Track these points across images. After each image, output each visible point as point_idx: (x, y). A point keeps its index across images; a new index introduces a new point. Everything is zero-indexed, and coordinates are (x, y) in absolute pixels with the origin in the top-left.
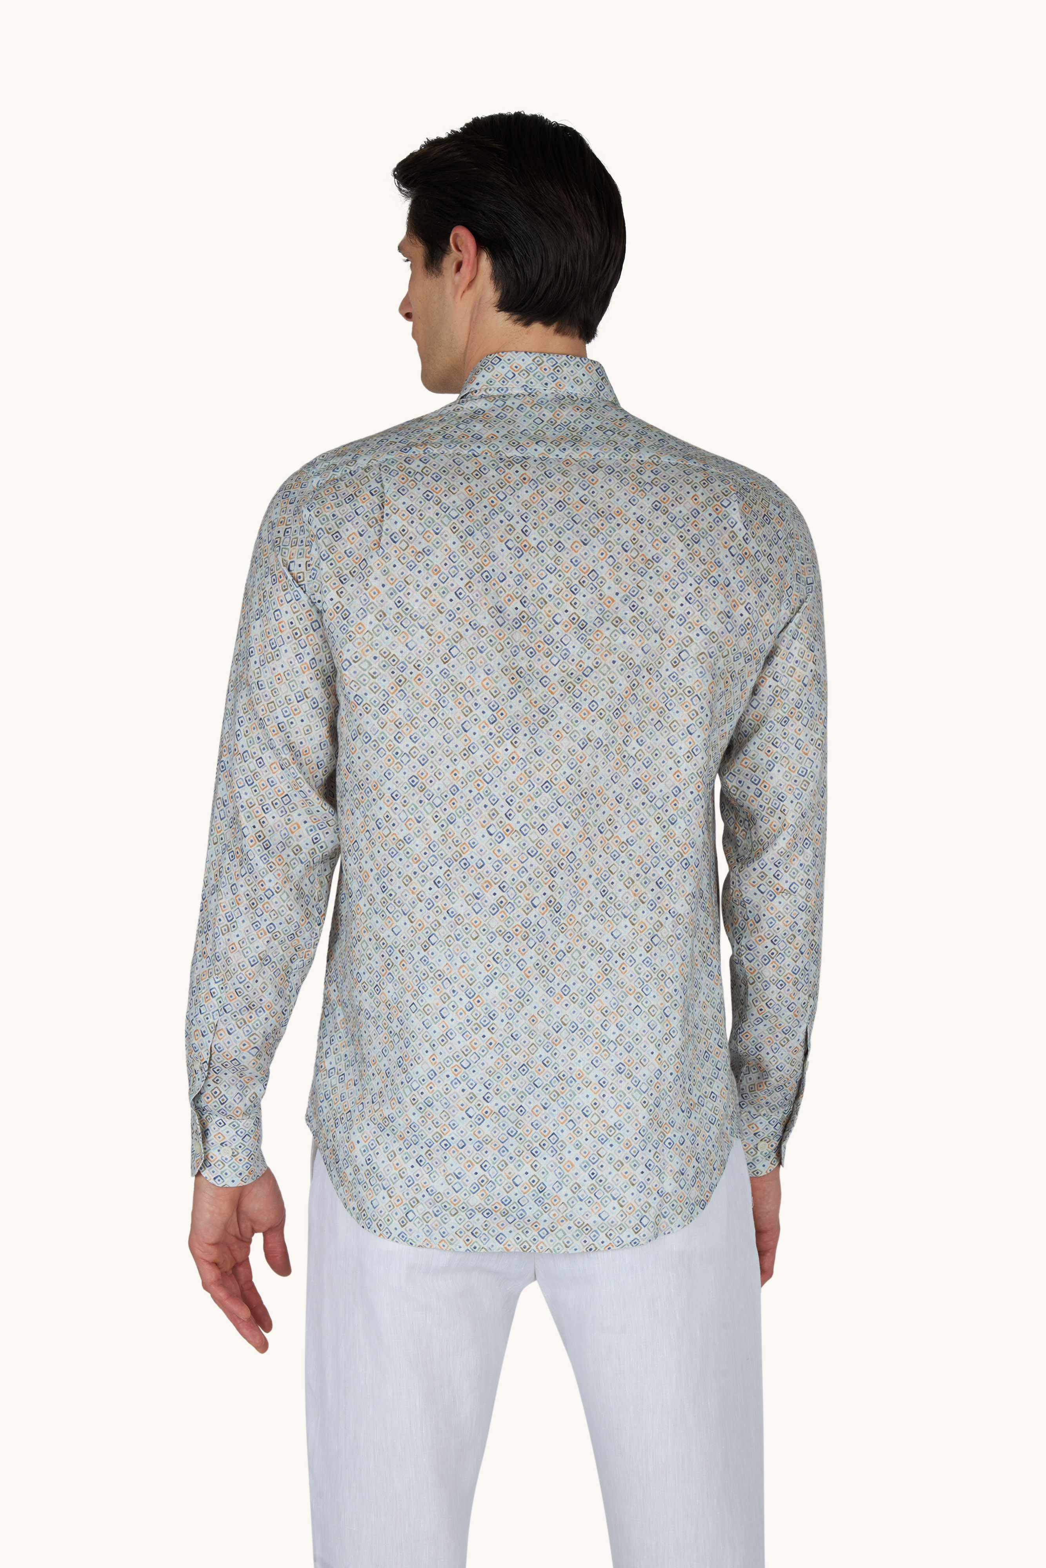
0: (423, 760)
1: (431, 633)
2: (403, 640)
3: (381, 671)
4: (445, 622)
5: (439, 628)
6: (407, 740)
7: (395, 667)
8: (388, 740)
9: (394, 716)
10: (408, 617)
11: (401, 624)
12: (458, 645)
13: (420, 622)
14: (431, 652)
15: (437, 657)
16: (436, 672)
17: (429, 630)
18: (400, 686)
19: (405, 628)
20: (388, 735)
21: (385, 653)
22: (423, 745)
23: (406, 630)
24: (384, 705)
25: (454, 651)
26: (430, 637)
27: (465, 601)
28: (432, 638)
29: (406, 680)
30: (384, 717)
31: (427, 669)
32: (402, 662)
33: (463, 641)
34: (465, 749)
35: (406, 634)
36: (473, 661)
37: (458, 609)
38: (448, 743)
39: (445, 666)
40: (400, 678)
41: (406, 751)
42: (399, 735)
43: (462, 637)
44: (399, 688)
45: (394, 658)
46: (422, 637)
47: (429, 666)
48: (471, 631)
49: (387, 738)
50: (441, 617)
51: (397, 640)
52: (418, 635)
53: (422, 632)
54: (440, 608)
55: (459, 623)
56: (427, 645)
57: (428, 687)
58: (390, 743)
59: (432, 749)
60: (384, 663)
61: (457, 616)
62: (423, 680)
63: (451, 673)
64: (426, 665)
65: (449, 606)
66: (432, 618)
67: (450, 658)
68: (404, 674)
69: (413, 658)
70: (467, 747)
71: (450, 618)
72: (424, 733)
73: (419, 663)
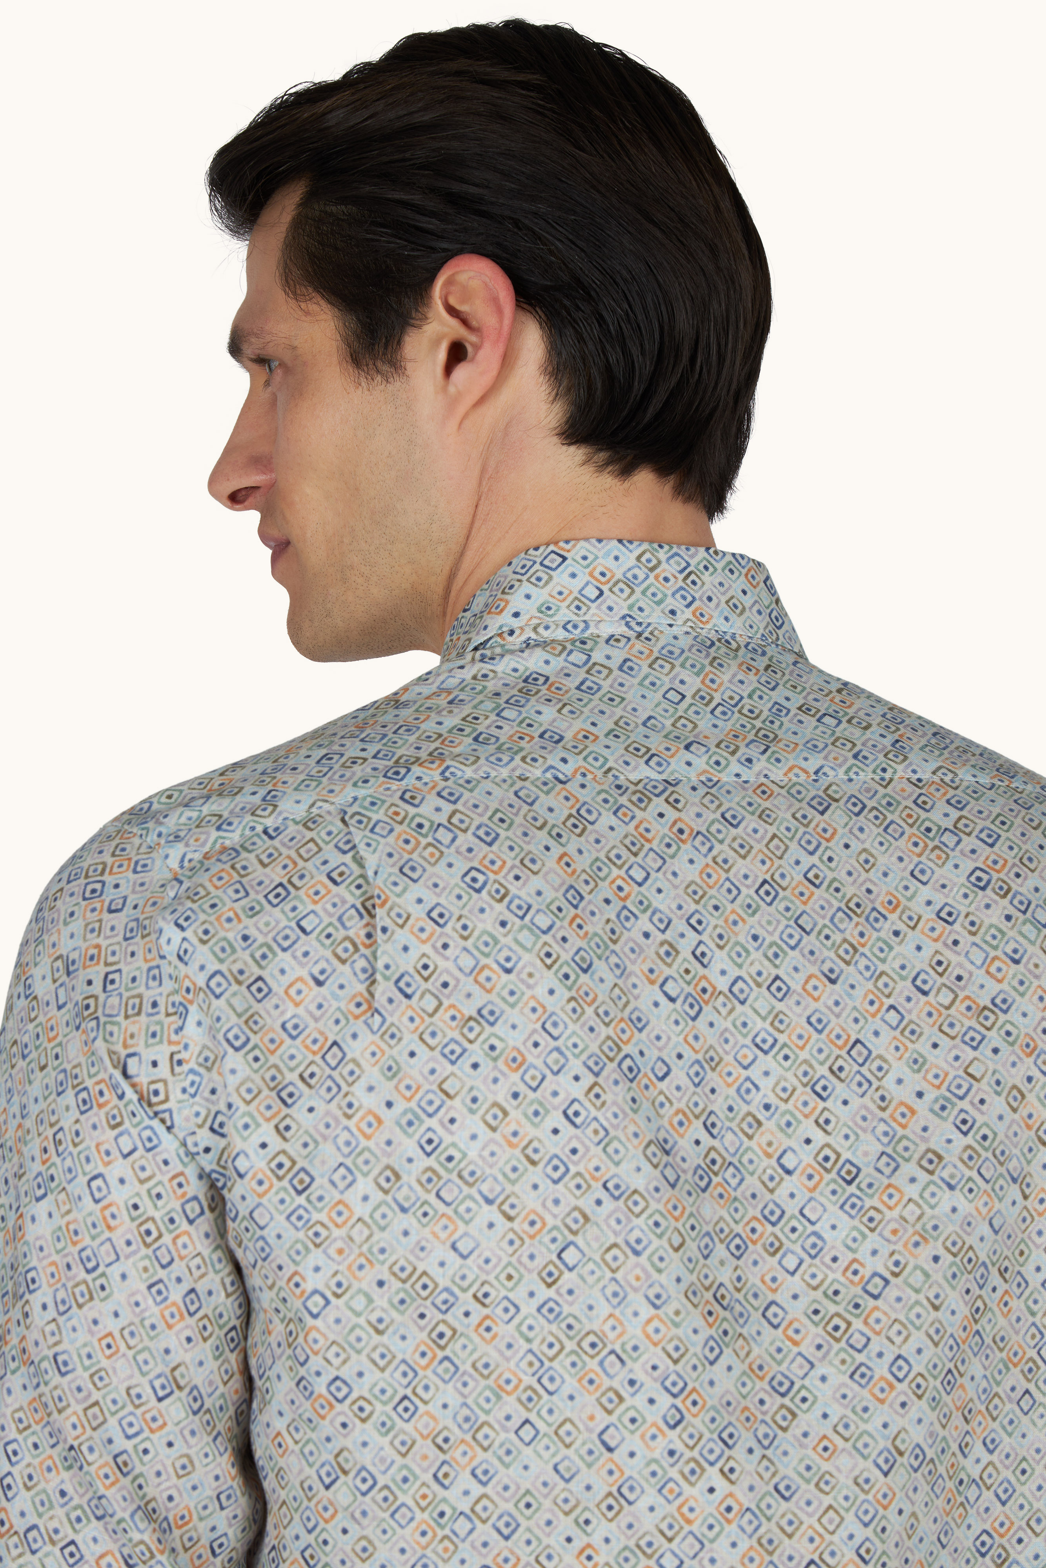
0: (507, 1525)
1: (512, 1213)
2: (443, 1235)
3: (394, 1314)
4: (545, 1185)
5: (530, 1201)
6: (465, 1481)
7: (428, 1302)
8: (418, 1483)
9: (432, 1424)
10: (454, 1177)
11: (438, 1195)
12: (579, 1240)
13: (485, 1188)
14: (514, 1260)
15: (530, 1271)
16: (528, 1308)
17: (506, 1207)
18: (442, 1348)
19: (448, 1204)
20: (418, 1471)
21: (402, 1269)
22: (506, 1488)
23: (449, 1211)
24: (405, 1397)
25: (570, 1256)
26: (509, 1225)
27: (589, 1131)
28: (516, 1225)
29: (455, 1331)
30: (409, 1427)
31: (505, 1303)
32: (446, 1290)
33: (591, 1231)
34: (610, 1494)
35: (449, 1218)
36: (619, 1276)
37: (574, 1151)
38: (567, 1481)
39: (551, 1293)
40: (442, 1328)
41: (465, 1505)
42: (445, 1468)
43: (586, 1218)
44: (440, 1354)
45: (425, 1280)
46: (491, 1225)
47: (511, 1295)
48: (609, 1205)
49: (416, 1478)
50: (535, 1174)
51: (430, 1237)
52: (480, 1221)
53: (491, 1213)
54: (529, 1151)
55: (578, 1187)
56: (505, 1244)
57: (509, 1346)
58: (424, 1490)
59: (528, 1499)
60: (402, 1295)
61: (573, 1169)
62: (499, 1329)
63: (566, 1309)
64: (504, 1293)
65: (552, 1146)
66: (513, 1176)
67: (561, 1273)
68: (449, 1317)
69: (470, 1277)
70: (614, 1490)
71: (556, 1175)
72: (507, 1459)
73: (486, 1288)
